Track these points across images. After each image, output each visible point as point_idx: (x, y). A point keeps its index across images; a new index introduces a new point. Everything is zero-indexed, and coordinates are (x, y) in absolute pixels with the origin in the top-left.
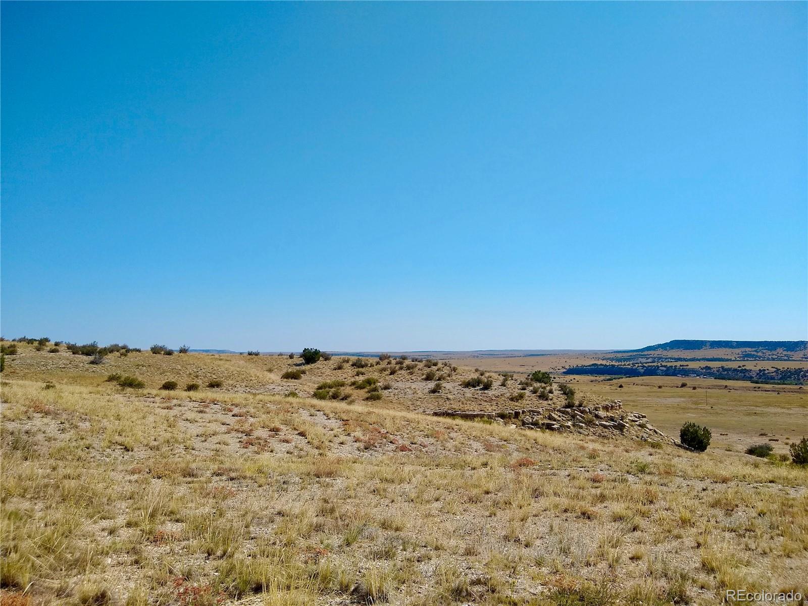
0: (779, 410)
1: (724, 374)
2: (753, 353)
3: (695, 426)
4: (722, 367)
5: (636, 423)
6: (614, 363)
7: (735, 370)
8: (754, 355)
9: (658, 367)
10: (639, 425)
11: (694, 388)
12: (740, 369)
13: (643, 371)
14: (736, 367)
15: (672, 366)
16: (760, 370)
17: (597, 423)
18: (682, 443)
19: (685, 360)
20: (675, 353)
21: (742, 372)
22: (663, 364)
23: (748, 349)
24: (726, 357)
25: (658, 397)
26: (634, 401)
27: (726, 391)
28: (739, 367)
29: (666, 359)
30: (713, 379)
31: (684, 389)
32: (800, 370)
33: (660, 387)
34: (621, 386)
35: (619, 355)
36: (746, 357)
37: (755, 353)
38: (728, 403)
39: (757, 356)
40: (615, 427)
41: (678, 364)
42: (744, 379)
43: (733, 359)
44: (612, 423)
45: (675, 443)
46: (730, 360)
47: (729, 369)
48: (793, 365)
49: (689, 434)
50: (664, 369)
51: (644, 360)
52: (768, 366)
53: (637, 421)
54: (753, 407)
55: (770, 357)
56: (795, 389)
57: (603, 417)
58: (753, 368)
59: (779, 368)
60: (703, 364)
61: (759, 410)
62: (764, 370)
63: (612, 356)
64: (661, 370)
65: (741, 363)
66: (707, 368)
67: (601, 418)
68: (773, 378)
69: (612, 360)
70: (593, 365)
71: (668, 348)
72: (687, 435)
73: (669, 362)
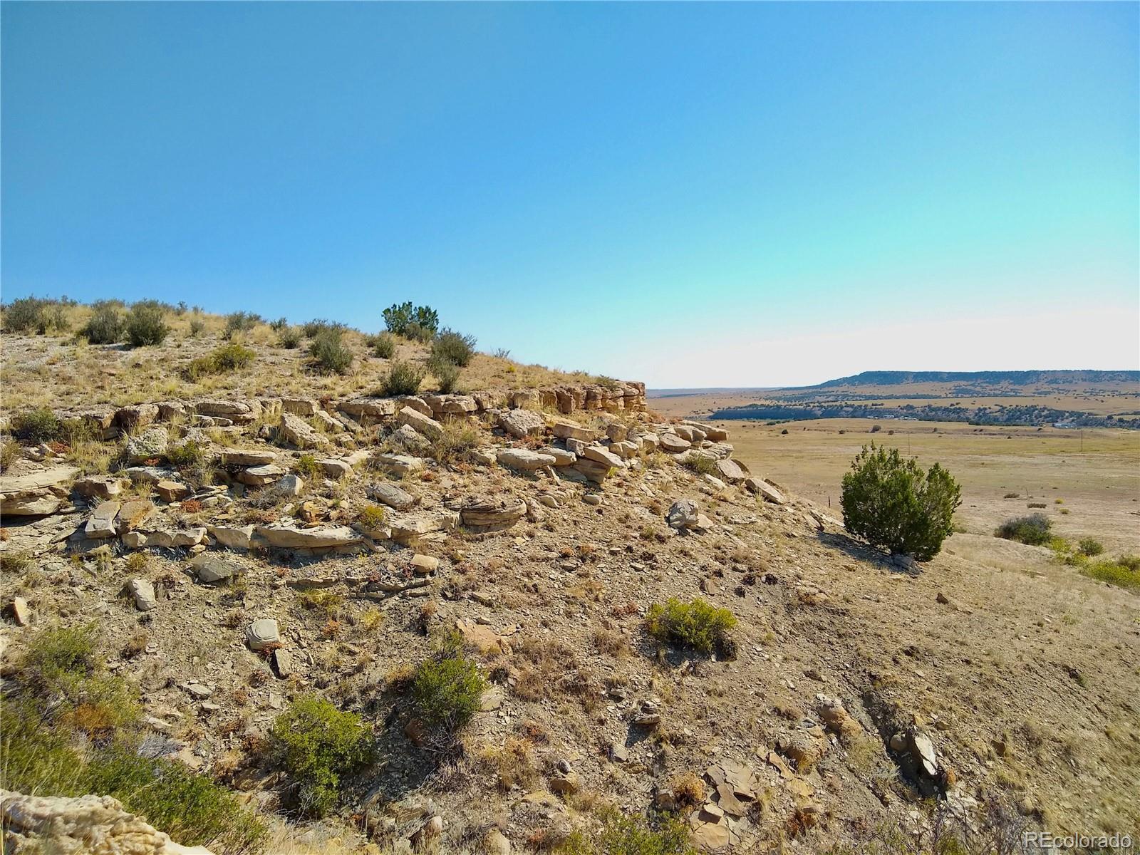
0: (1016, 459)
1: (931, 415)
2: (969, 388)
3: (897, 462)
4: (929, 406)
5: (678, 456)
6: (781, 403)
7: (946, 409)
8: (971, 390)
9: (842, 408)
10: (689, 466)
11: (891, 433)
12: (953, 407)
13: (820, 413)
14: (948, 406)
15: (860, 406)
16: (979, 409)
17: (490, 454)
18: (848, 526)
19: (879, 398)
20: (867, 390)
21: (955, 411)
22: (849, 403)
23: (962, 383)
24: (934, 394)
25: (838, 445)
26: (800, 452)
27: (935, 435)
28: (952, 405)
29: (853, 396)
30: (917, 421)
31: (876, 434)
32: (1034, 408)
33: (841, 432)
34: (785, 432)
35: (789, 394)
36: (959, 393)
37: (973, 388)
38: (940, 451)
39: (975, 392)
40: (562, 468)
41: (870, 403)
42: (959, 420)
43: (944, 395)
44: (551, 454)
45: (821, 528)
46: (940, 397)
47: (939, 409)
48: (1024, 402)
49: (872, 495)
50: (851, 409)
51: (823, 399)
52: (991, 404)
53: (680, 450)
54: (977, 456)
55: (992, 392)
56: (1031, 431)
57: (525, 429)
58: (971, 407)
59: (1004, 406)
60: (904, 403)
61: (985, 459)
62: (985, 409)
63: (780, 394)
64: (846, 412)
65: (954, 401)
66: (910, 407)
67: (516, 436)
68: (996, 419)
69: (778, 399)
70: (750, 406)
71: (857, 382)
72: (866, 499)
73: (857, 400)
